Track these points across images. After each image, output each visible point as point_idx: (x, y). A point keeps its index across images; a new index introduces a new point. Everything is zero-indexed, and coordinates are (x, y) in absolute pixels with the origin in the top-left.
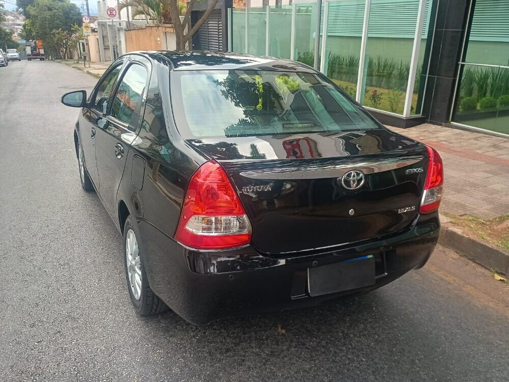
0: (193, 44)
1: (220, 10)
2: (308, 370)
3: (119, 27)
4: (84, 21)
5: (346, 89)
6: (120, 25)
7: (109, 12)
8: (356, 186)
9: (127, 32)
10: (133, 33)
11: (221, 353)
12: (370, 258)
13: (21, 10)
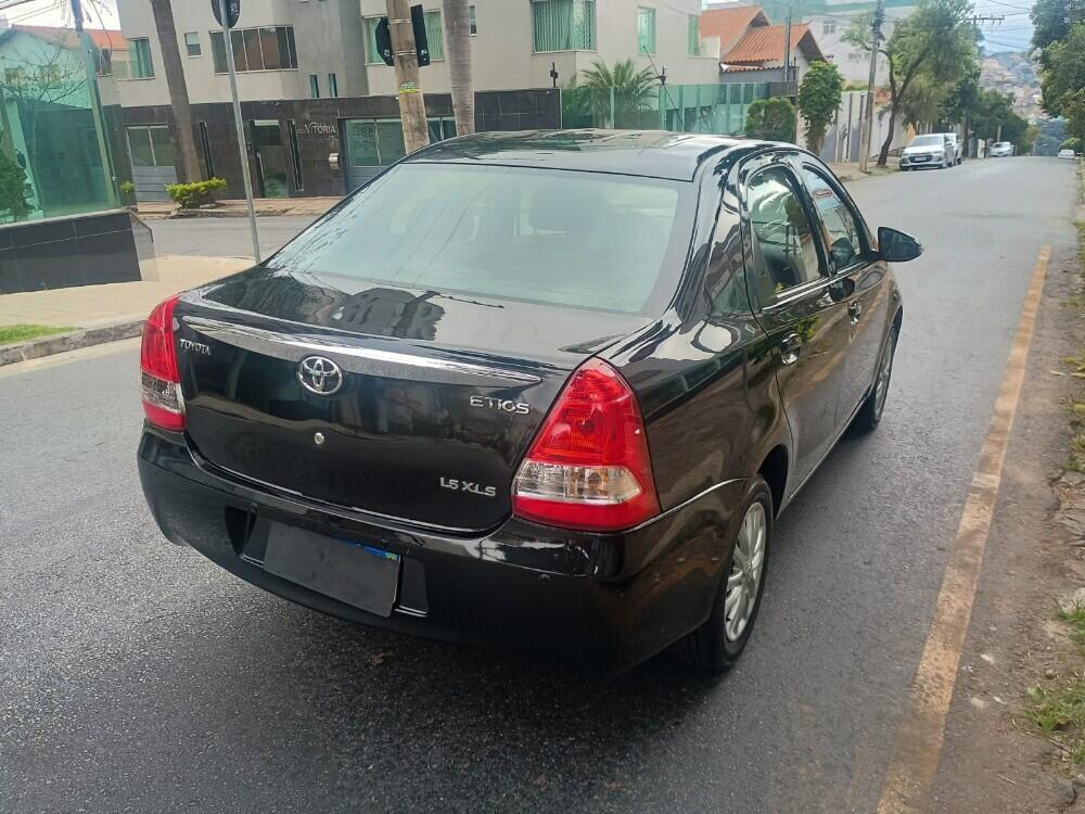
12: (390, 559)
13: (1039, 52)
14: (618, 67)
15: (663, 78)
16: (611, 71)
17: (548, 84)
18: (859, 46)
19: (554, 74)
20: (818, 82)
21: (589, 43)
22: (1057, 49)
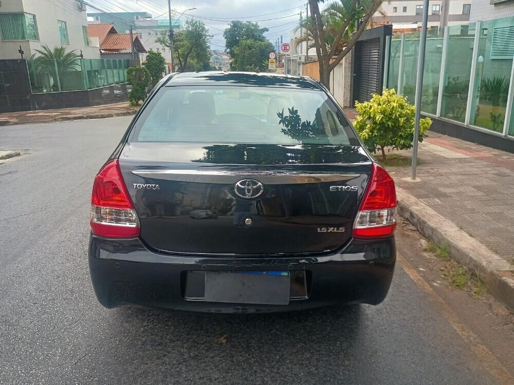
0: (354, 73)
1: (379, 38)
2: (213, 379)
3: (299, 61)
4: (270, 57)
5: (498, 117)
6: (300, 59)
7: (283, 47)
8: (252, 196)
9: (304, 65)
10: (308, 65)
11: (152, 345)
12: (284, 275)
13: (228, 50)
14: (56, 50)
15: (81, 56)
16: (52, 51)
17: (18, 56)
18: (164, 45)
19: (21, 52)
20: (154, 60)
21: (36, 37)
22: (236, 50)
